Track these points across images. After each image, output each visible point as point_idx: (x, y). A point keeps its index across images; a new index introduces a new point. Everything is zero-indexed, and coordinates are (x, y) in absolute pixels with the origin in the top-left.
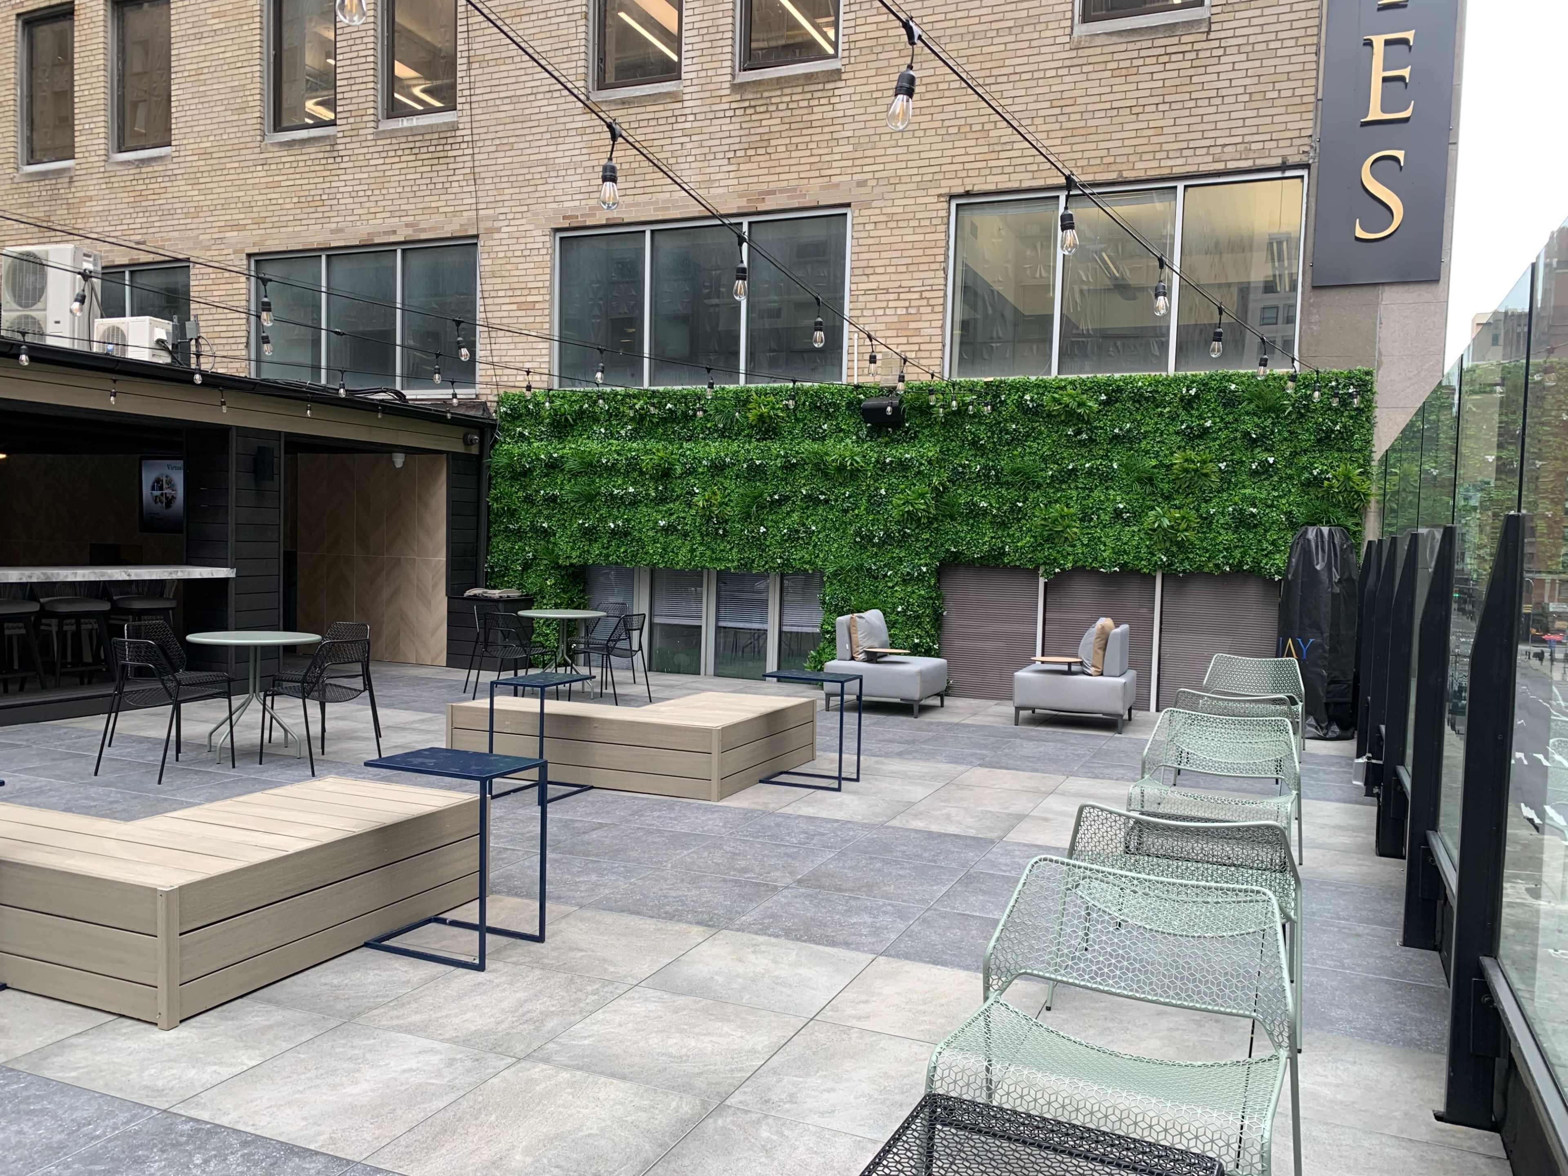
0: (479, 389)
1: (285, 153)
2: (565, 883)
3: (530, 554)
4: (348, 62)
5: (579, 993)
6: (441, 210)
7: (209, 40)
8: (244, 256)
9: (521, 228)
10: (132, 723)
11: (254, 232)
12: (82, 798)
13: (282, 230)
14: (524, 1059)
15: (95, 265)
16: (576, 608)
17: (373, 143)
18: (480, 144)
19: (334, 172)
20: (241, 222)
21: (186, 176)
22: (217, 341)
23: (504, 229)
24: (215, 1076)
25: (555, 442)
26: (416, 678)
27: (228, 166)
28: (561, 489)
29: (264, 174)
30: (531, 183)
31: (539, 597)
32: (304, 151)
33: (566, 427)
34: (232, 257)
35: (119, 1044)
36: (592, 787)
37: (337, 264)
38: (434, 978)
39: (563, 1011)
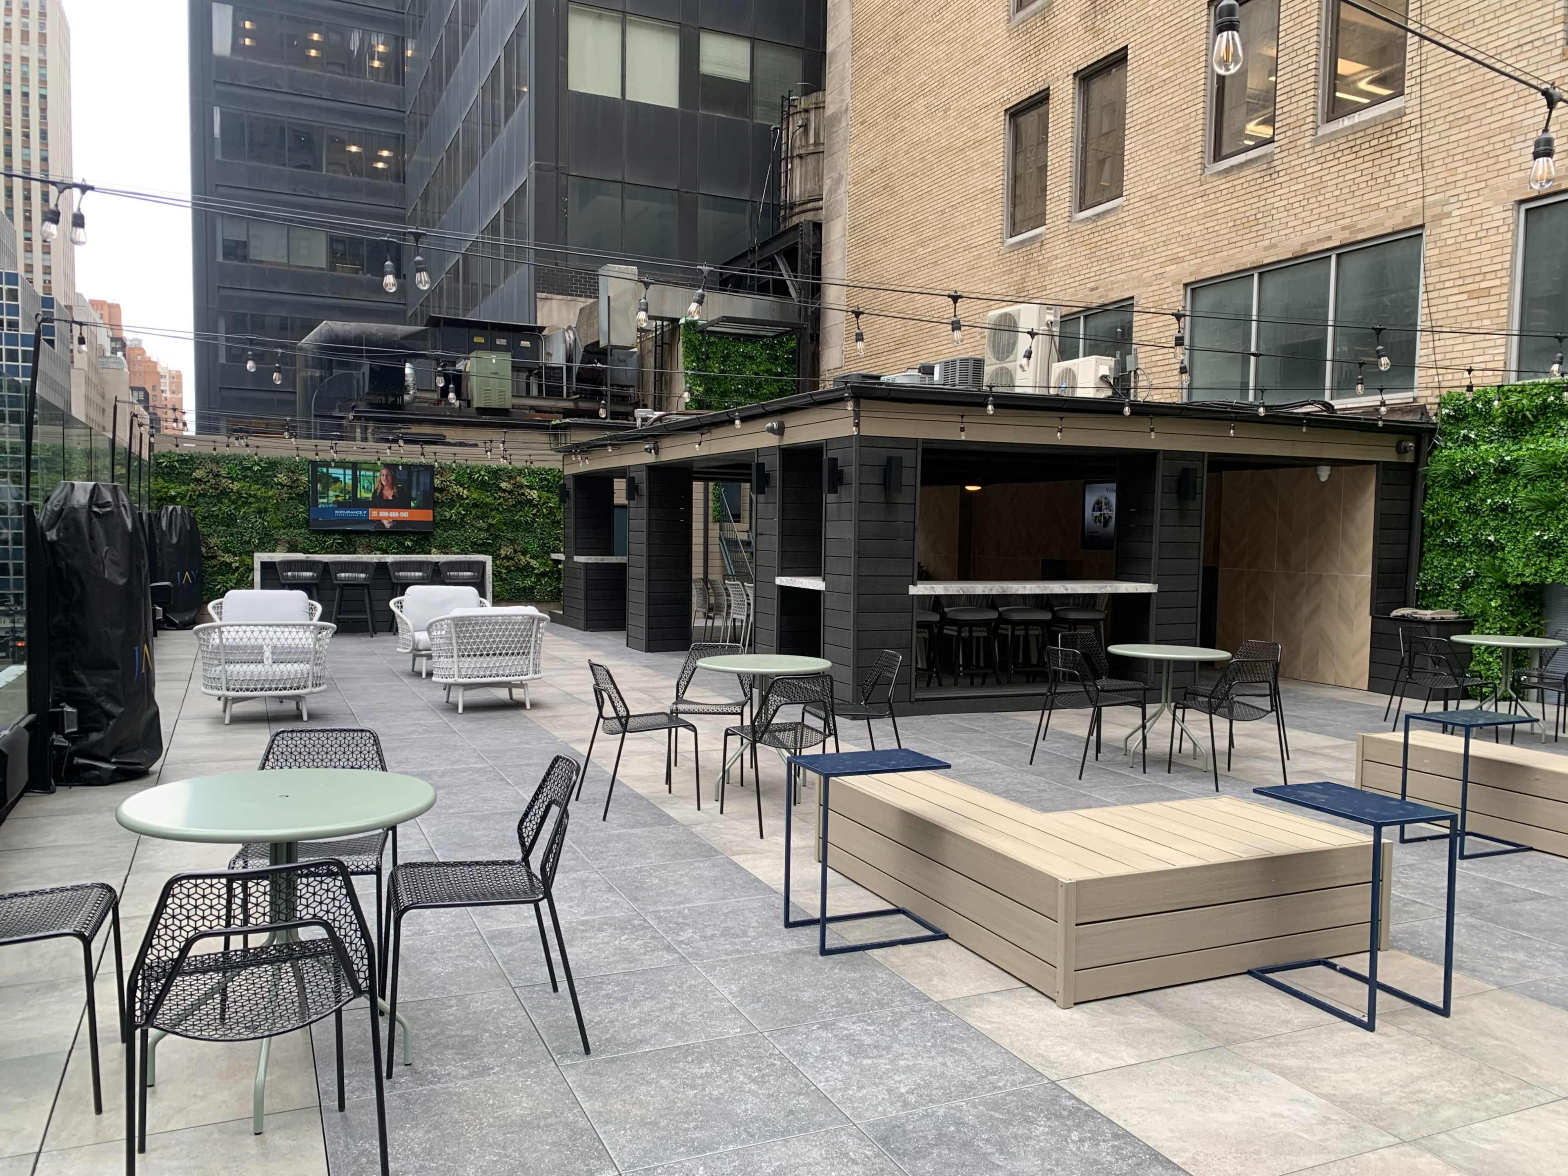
0: (1416, 393)
1: (1224, 181)
2: (1484, 955)
3: (1471, 572)
4: (1289, 75)
5: (1488, 1088)
6: (1382, 205)
7: (1159, 90)
8: (1182, 286)
9: (1476, 208)
10: (1064, 721)
11: (1192, 263)
12: (1018, 783)
13: (1217, 255)
14: (1409, 1142)
15: (1055, 316)
16: (1528, 635)
17: (1311, 151)
18: (1429, 125)
19: (1269, 190)
20: (1180, 255)
21: (1134, 222)
22: (1154, 370)
23: (1454, 213)
24: (1098, 1063)
25: (1509, 442)
26: (1333, 700)
27: (1171, 204)
28: (1514, 496)
29: (1203, 205)
30: (1491, 154)
31: (1480, 620)
32: (1241, 175)
33: (1523, 424)
34: (1171, 289)
35: (1024, 1011)
36: (1531, 849)
37: (1268, 280)
38: (1317, 1025)
39: (1463, 1103)
